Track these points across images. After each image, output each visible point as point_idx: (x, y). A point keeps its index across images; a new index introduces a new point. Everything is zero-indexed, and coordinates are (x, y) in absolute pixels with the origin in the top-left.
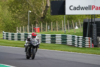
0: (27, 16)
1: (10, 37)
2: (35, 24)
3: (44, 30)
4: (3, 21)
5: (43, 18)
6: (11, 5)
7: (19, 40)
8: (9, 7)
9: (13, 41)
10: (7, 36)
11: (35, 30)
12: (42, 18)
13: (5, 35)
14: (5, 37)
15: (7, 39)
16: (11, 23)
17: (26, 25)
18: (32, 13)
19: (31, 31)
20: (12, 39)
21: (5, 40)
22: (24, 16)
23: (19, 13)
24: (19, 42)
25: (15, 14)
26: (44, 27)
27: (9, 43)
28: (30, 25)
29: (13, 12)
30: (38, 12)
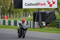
3: (10, 18)
18: (3, 8)
28: (2, 15)
30: (6, 7)
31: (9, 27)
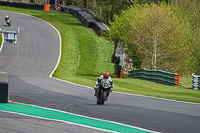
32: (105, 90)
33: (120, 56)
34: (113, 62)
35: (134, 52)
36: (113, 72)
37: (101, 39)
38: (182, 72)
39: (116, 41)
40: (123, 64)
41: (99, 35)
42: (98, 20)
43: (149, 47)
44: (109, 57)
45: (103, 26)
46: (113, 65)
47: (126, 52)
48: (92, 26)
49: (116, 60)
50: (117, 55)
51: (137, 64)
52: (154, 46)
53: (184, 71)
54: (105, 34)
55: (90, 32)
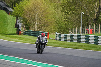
0: (80, 17)
1: (62, 39)
2: (88, 25)
3: (97, 31)
4: (56, 22)
5: (97, 19)
6: (64, 7)
7: (72, 41)
8: (61, 9)
9: (65, 42)
10: (60, 37)
11: (88, 32)
12: (95, 19)
13: (57, 36)
14: (58, 38)
15: (60, 40)
16: (64, 24)
17: (79, 27)
18: (85, 15)
19: (84, 33)
20: (65, 41)
21: (57, 41)
22: (77, 17)
23: (72, 14)
24: (72, 43)
25: (68, 16)
26: (97, 29)
27: (61, 44)
28: (83, 27)
29: (66, 13)
30: (91, 14)
31: (95, 47)
32: (43, 44)
33: (19, 24)
34: (15, 27)
35: (26, 22)
36: (15, 32)
37: (10, 16)
38: (50, 32)
39: (17, 16)
40: (20, 28)
41: (8, 14)
42: (8, 6)
43: (34, 19)
44: (13, 25)
45: (10, 9)
46: (16, 28)
47: (22, 22)
48: (5, 9)
49: (17, 26)
50: (17, 24)
51: (28, 28)
52: (36, 19)
53: (51, 31)
54: (11, 13)
55: (4, 12)
